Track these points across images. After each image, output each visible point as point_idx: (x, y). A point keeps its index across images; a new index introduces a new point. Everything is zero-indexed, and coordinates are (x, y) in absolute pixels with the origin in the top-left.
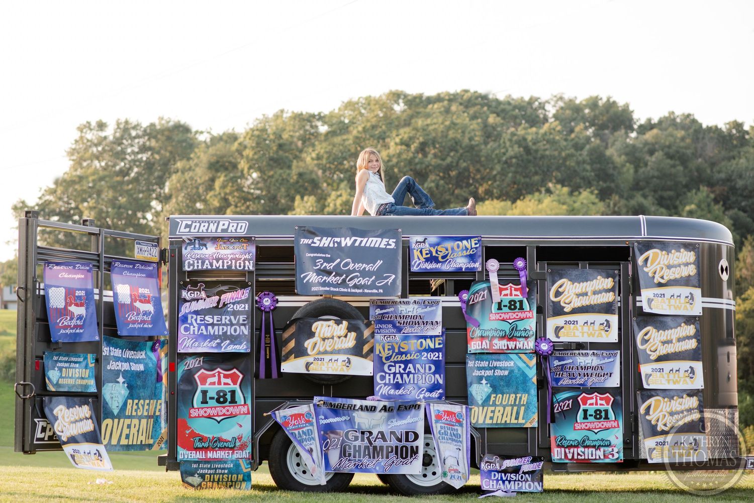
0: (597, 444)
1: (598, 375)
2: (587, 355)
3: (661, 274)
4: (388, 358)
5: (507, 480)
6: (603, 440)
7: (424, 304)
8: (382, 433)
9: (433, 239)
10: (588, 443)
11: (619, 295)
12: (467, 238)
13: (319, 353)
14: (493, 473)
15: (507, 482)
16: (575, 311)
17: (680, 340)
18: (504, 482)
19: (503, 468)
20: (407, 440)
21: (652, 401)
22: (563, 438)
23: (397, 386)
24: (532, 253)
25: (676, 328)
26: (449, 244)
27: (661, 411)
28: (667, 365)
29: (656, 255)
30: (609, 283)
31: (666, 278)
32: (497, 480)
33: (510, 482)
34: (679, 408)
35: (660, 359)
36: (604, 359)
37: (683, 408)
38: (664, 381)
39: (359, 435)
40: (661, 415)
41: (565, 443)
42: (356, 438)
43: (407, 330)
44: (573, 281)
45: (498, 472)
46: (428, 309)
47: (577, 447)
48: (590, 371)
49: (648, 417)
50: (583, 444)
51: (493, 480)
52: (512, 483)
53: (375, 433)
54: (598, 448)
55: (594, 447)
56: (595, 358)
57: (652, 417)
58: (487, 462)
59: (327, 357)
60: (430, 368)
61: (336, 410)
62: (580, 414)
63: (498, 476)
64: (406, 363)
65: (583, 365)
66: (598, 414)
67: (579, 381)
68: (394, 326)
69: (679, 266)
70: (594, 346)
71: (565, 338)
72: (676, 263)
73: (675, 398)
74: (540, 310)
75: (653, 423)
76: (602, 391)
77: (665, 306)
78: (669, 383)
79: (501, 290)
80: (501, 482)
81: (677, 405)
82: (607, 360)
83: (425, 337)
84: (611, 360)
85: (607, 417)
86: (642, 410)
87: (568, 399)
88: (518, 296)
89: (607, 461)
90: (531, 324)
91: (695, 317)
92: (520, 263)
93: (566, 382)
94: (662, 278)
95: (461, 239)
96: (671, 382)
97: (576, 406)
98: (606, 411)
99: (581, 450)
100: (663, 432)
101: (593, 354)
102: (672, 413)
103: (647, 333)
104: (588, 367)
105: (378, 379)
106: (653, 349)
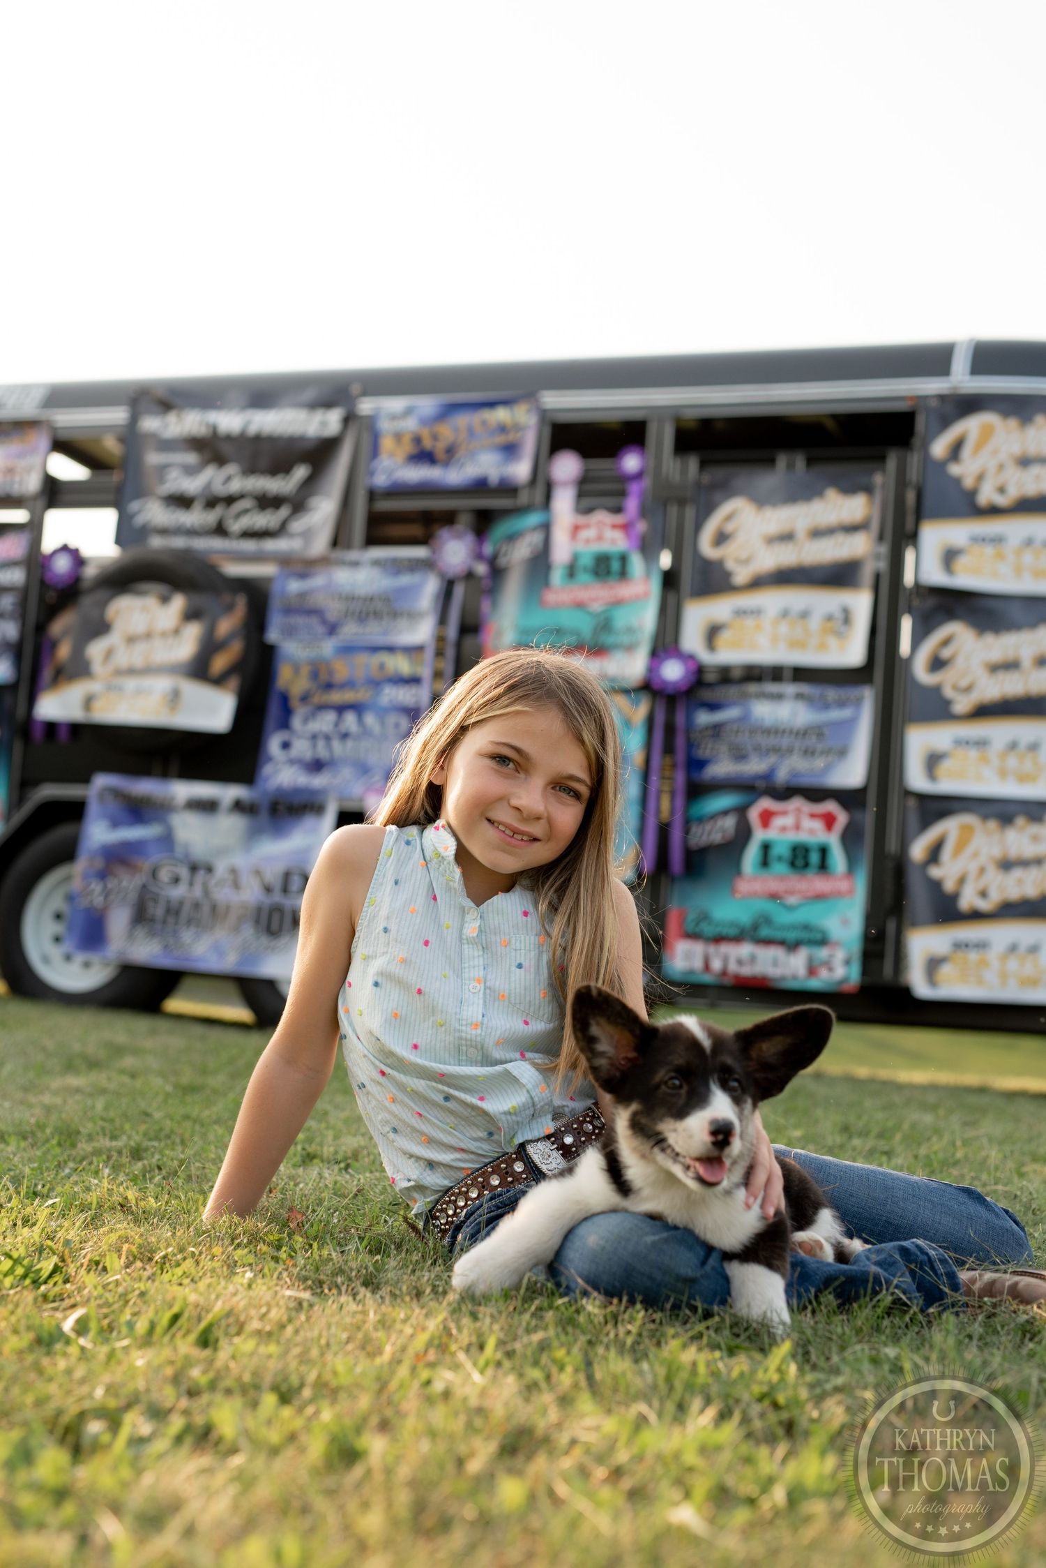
0: (791, 936)
1: (809, 753)
2: (779, 697)
3: (999, 482)
4: (305, 698)
6: (806, 927)
7: (397, 567)
8: (233, 871)
9: (427, 404)
10: (765, 932)
11: (881, 538)
12: (506, 402)
13: (119, 672)
16: (757, 583)
20: (285, 890)
21: (950, 827)
22: (704, 917)
23: (317, 766)
24: (663, 437)
25: (1032, 627)
26: (463, 420)
27: (975, 856)
28: (1001, 731)
29: (988, 431)
30: (854, 507)
31: (1013, 493)
34: (1029, 850)
35: (984, 712)
36: (827, 707)
37: (1042, 850)
38: (988, 772)
39: (184, 872)
40: (973, 868)
41: (708, 929)
42: (176, 880)
43: (350, 631)
44: (761, 502)
46: (406, 580)
47: (738, 939)
48: (785, 742)
49: (935, 872)
50: (752, 933)
53: (221, 868)
54: (792, 946)
55: (782, 943)
56: (801, 706)
57: (947, 872)
59: (131, 684)
60: (397, 725)
61: (137, 810)
62: (751, 855)
64: (341, 709)
65: (768, 722)
66: (801, 858)
67: (754, 767)
68: (324, 621)
70: (802, 674)
71: (729, 654)
73: (1020, 821)
74: (670, 580)
75: (949, 886)
76: (816, 794)
77: (1005, 569)
78: (1003, 778)
79: (576, 529)
81: (1026, 842)
82: (835, 714)
83: (391, 649)
84: (846, 713)
85: (823, 866)
86: (918, 850)
87: (725, 813)
88: (616, 541)
89: (815, 984)
90: (646, 618)
92: (631, 462)
93: (721, 768)
94: (1002, 490)
95: (491, 405)
96: (1011, 776)
97: (743, 834)
98: (824, 851)
99: (745, 949)
100: (976, 916)
101: (799, 696)
102: (1006, 865)
103: (946, 642)
104: (784, 731)
105: (274, 744)
106: (964, 683)
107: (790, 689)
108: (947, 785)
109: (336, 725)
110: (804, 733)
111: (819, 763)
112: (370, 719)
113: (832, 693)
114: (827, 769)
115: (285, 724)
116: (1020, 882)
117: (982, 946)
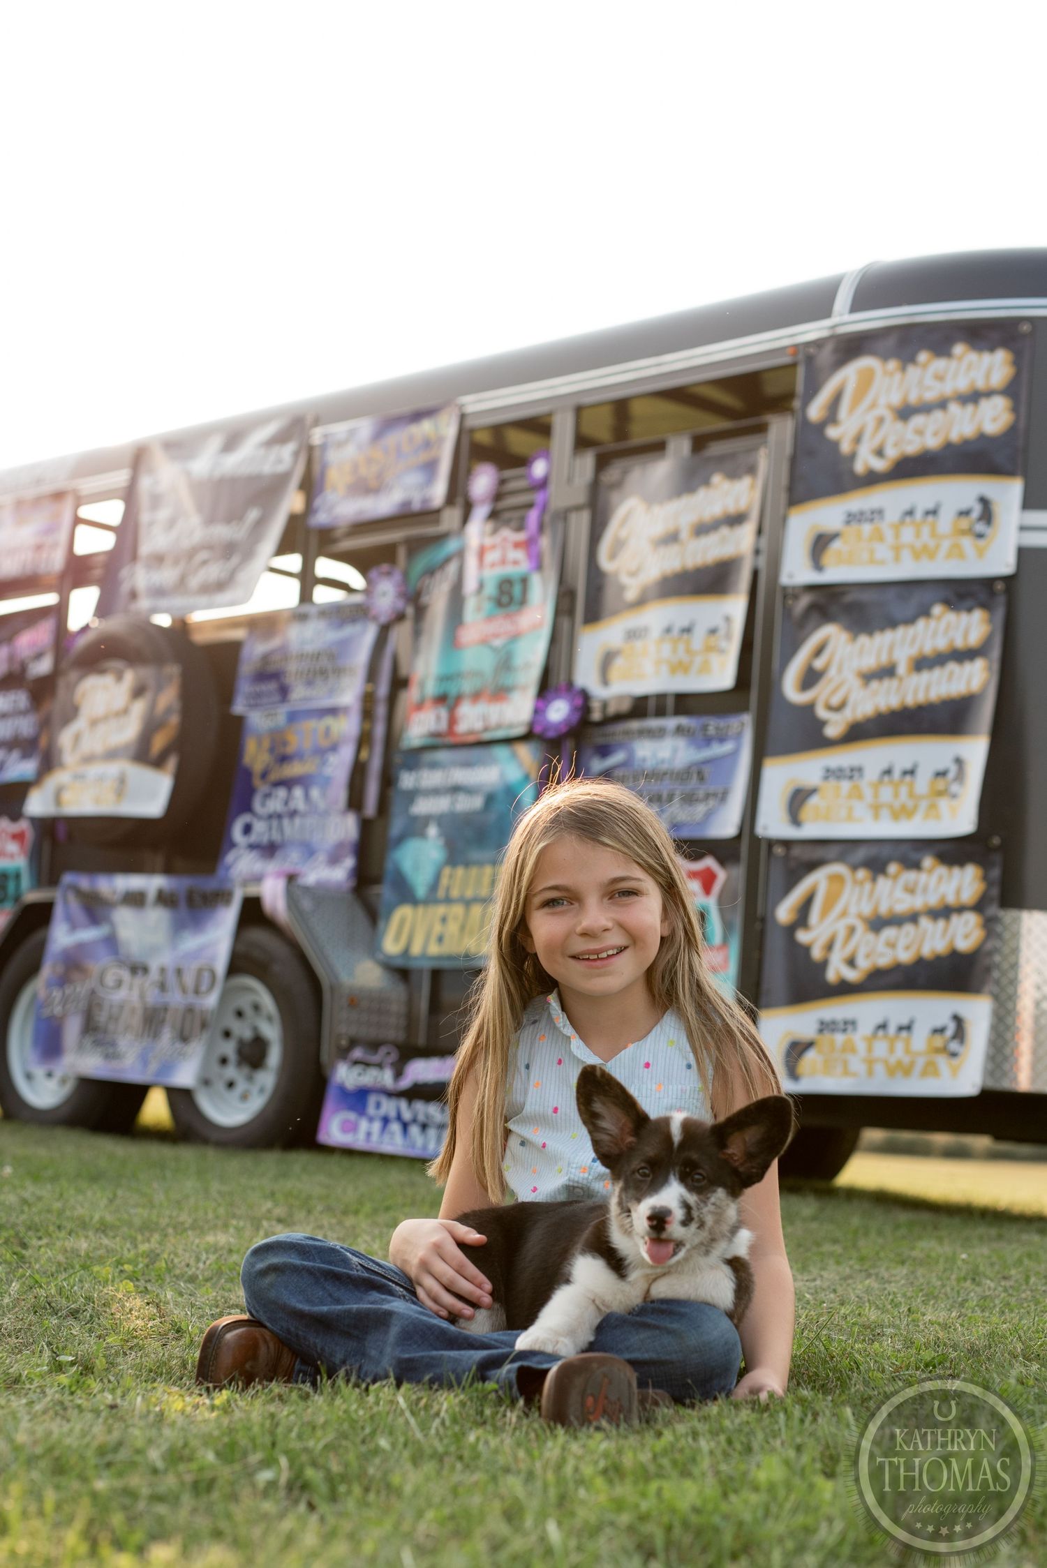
1: (689, 799)
2: (659, 734)
3: (876, 443)
4: (265, 775)
5: (414, 1121)
9: (363, 429)
11: (759, 532)
12: (430, 414)
14: (372, 1100)
15: (414, 1130)
16: (645, 598)
17: (922, 664)
18: (405, 1126)
19: (405, 1083)
21: (818, 879)
23: (270, 850)
24: (564, 431)
25: (910, 621)
26: (393, 439)
27: (844, 914)
28: (874, 755)
29: (866, 379)
30: (740, 493)
31: (892, 454)
32: (386, 1121)
33: (424, 1127)
34: (904, 904)
35: (858, 733)
36: (708, 741)
37: (918, 902)
38: (861, 809)
39: (126, 975)
40: (841, 928)
43: (299, 694)
44: (652, 500)
45: (391, 1094)
46: (345, 631)
48: (666, 786)
49: (802, 937)
51: (371, 1120)
52: (432, 1133)
56: (681, 743)
57: (813, 937)
58: (356, 1063)
59: (91, 771)
61: (94, 910)
63: (389, 1106)
64: (293, 784)
65: (649, 764)
69: (942, 404)
71: (621, 685)
72: (930, 396)
73: (893, 868)
75: (817, 954)
77: (883, 551)
78: (876, 816)
79: (483, 552)
80: (395, 1127)
81: (899, 893)
83: (335, 711)
84: (728, 747)
86: (785, 911)
88: (518, 564)
90: (539, 648)
91: (988, 583)
92: (539, 468)
94: (879, 453)
95: (417, 418)
96: (885, 813)
98: (703, 917)
100: (845, 989)
101: (679, 730)
102: (877, 924)
103: (819, 652)
104: (665, 774)
105: (237, 832)
106: (835, 701)
107: (671, 722)
108: (811, 829)
109: (286, 803)
110: (683, 775)
111: (701, 809)
112: (315, 793)
113: (713, 724)
114: (709, 815)
115: (247, 808)
116: (892, 945)
117: (849, 1025)
